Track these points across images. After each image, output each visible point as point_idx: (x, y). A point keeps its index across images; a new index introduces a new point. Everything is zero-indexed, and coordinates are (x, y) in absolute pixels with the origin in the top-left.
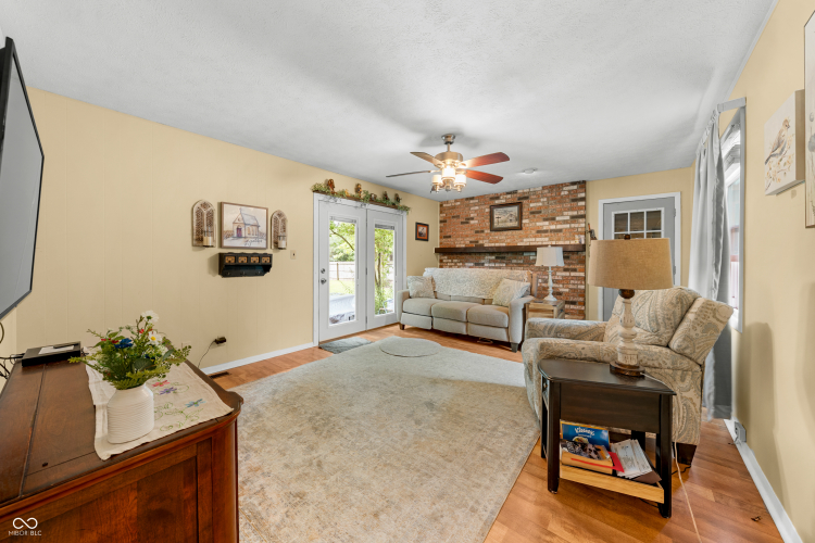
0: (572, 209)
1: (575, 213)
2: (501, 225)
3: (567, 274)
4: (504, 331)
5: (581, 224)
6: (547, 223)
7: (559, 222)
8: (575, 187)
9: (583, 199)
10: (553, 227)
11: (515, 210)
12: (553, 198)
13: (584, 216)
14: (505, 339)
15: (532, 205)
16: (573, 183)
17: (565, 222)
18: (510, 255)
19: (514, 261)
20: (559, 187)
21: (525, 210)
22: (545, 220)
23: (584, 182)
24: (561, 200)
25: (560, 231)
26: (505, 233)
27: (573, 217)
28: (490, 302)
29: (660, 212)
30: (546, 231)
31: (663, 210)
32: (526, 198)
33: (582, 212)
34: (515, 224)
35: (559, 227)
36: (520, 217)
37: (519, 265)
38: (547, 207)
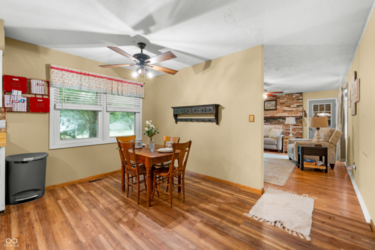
0: (297, 103)
1: (298, 104)
2: (268, 108)
3: (295, 127)
4: (275, 146)
5: (301, 109)
6: (287, 108)
7: (292, 108)
8: (298, 95)
9: (302, 99)
10: (290, 109)
11: (274, 103)
12: (290, 99)
13: (302, 106)
14: (276, 149)
15: (281, 101)
16: (298, 93)
17: (294, 108)
18: (271, 120)
19: (274, 122)
20: (292, 94)
21: (278, 103)
22: (286, 106)
23: (302, 93)
24: (293, 99)
25: (292, 111)
26: (270, 111)
27: (297, 106)
28: (268, 137)
30: (287, 111)
31: (331, 104)
32: (279, 98)
33: (301, 104)
34: (274, 108)
35: (292, 109)
36: (276, 105)
37: (275, 124)
38: (287, 102)
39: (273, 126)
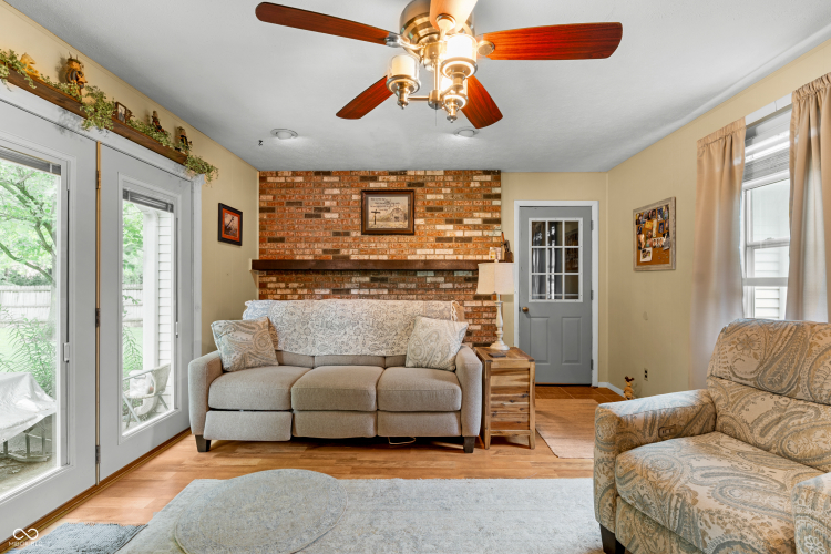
0: (484, 209)
1: (488, 216)
2: (380, 225)
3: (479, 303)
4: (453, 418)
5: (494, 233)
6: (451, 227)
7: (468, 227)
8: (488, 178)
9: (498, 196)
10: (459, 234)
11: (402, 202)
12: (460, 190)
13: (498, 221)
14: (456, 432)
15: (429, 197)
16: (487, 172)
17: (476, 227)
18: (394, 276)
19: (402, 285)
20: (467, 174)
21: (419, 203)
22: (449, 222)
23: (499, 172)
24: (471, 195)
25: (469, 240)
26: (388, 238)
27: (486, 221)
28: (401, 362)
29: (577, 223)
30: (449, 239)
31: (581, 221)
32: (421, 185)
33: (496, 215)
34: (402, 225)
35: (468, 234)
36: (411, 215)
37: (409, 291)
38: (450, 203)
39: (416, 306)
